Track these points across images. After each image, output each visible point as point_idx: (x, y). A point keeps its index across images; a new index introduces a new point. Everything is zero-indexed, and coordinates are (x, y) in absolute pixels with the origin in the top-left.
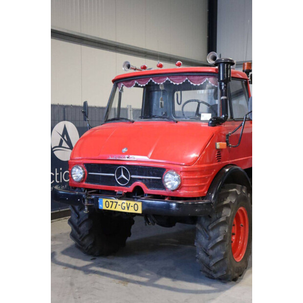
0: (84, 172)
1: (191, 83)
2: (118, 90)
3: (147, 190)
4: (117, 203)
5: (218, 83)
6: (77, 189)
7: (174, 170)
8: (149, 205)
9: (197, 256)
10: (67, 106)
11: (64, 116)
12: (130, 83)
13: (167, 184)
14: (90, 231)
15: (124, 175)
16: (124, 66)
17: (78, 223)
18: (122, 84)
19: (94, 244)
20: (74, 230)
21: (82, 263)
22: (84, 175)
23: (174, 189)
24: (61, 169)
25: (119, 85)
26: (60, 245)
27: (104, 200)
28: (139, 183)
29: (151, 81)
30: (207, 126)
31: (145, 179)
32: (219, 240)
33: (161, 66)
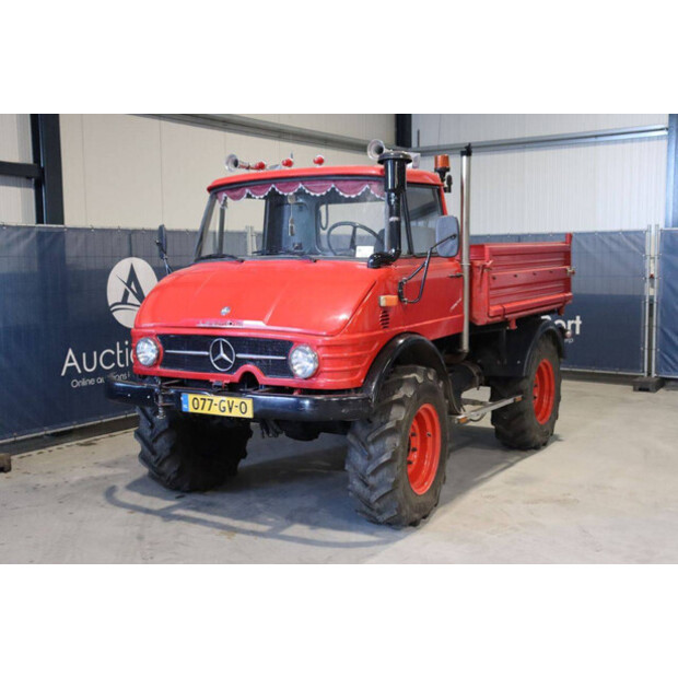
0: (158, 349)
1: (341, 194)
2: (218, 205)
3: (263, 379)
4: (212, 400)
5: (386, 194)
6: (147, 379)
7: (308, 345)
8: (264, 403)
9: (350, 486)
10: (135, 231)
11: (131, 249)
12: (237, 193)
13: (295, 367)
14: (173, 449)
15: (225, 352)
16: (227, 163)
17: (152, 435)
18: (224, 195)
19: (180, 472)
20: (146, 449)
21: (160, 503)
22: (158, 355)
23: (307, 375)
24: (127, 343)
25: (219, 195)
26: (125, 474)
27: (191, 397)
28: (250, 367)
29: (273, 189)
30: (365, 267)
31: (260, 360)
32: (384, 459)
33: (289, 163)
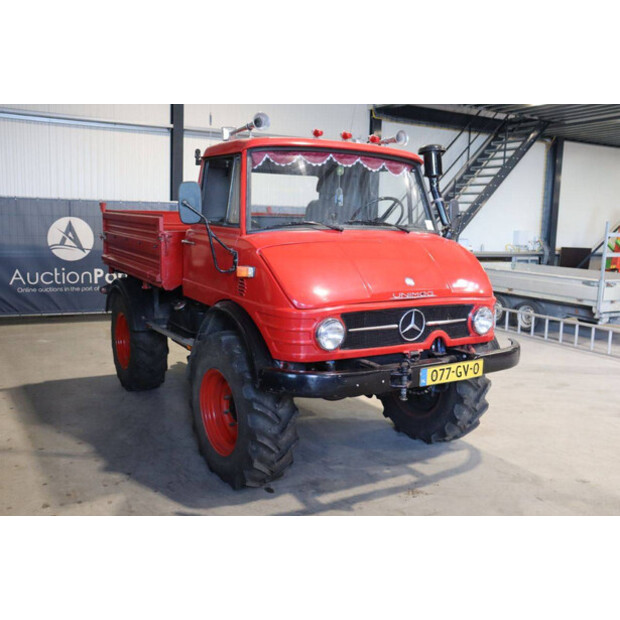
3: (451, 342)
4: (450, 369)
27: (430, 370)
28: (442, 333)
31: (445, 324)
33: (345, 136)
